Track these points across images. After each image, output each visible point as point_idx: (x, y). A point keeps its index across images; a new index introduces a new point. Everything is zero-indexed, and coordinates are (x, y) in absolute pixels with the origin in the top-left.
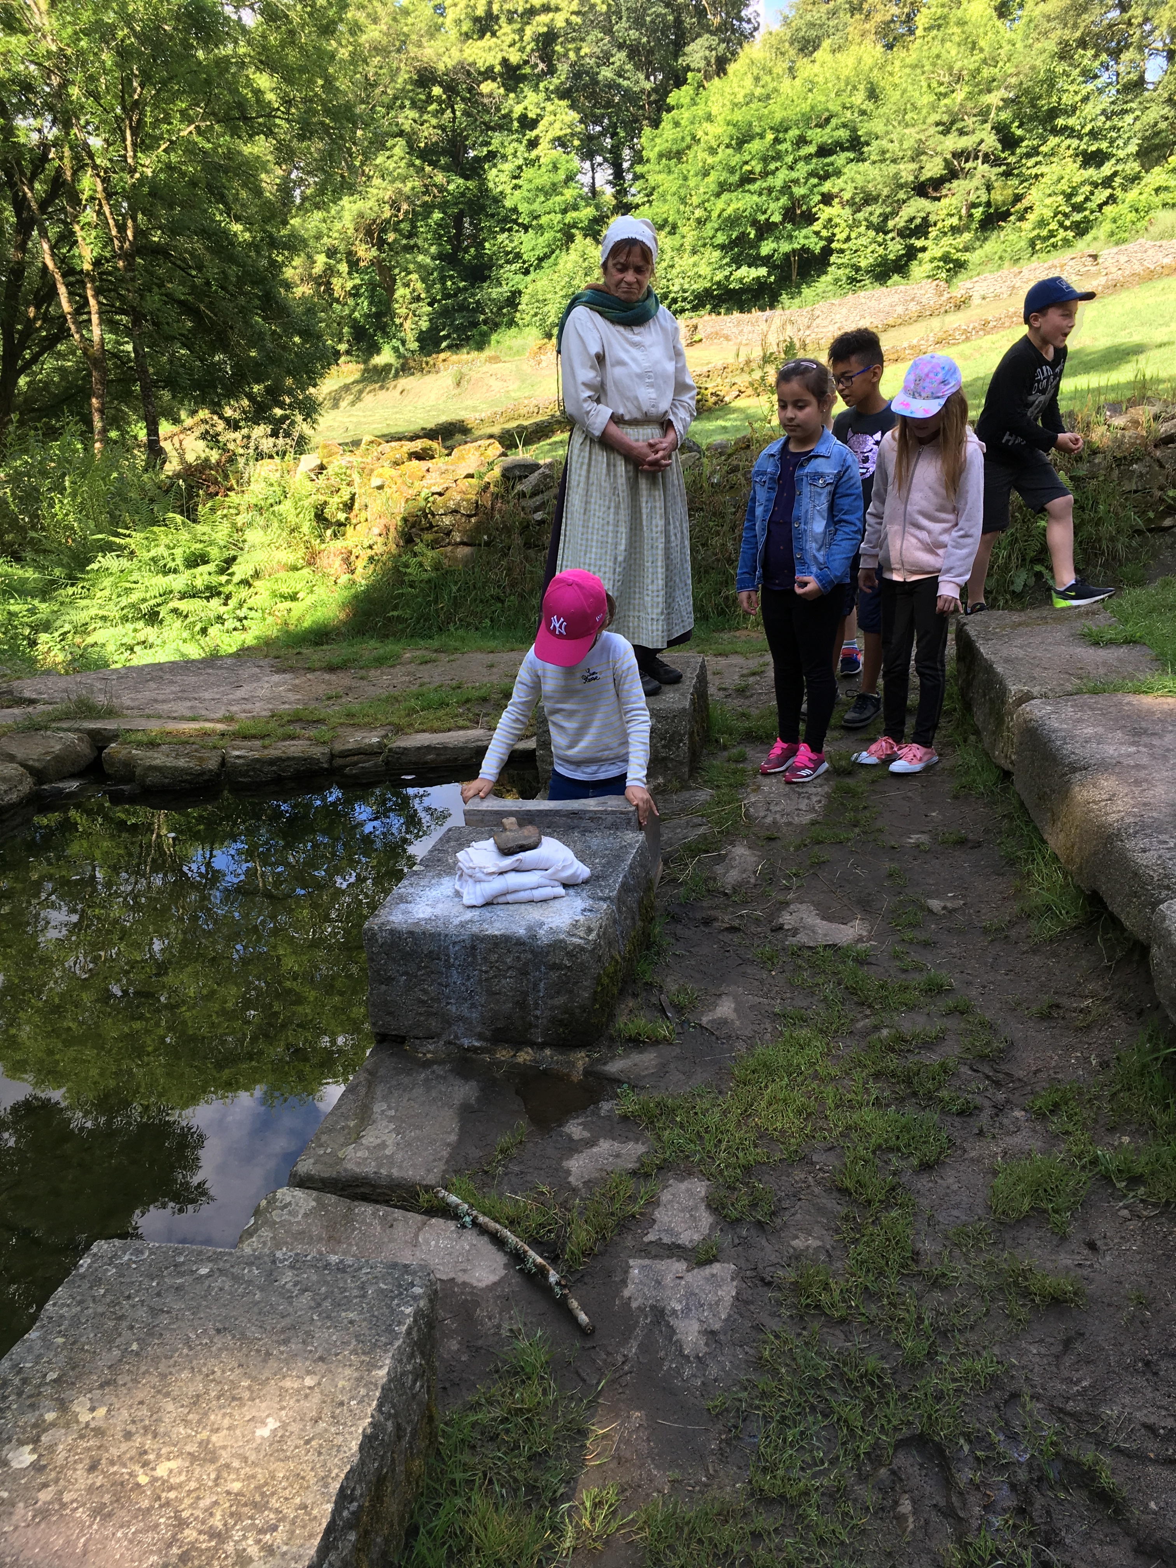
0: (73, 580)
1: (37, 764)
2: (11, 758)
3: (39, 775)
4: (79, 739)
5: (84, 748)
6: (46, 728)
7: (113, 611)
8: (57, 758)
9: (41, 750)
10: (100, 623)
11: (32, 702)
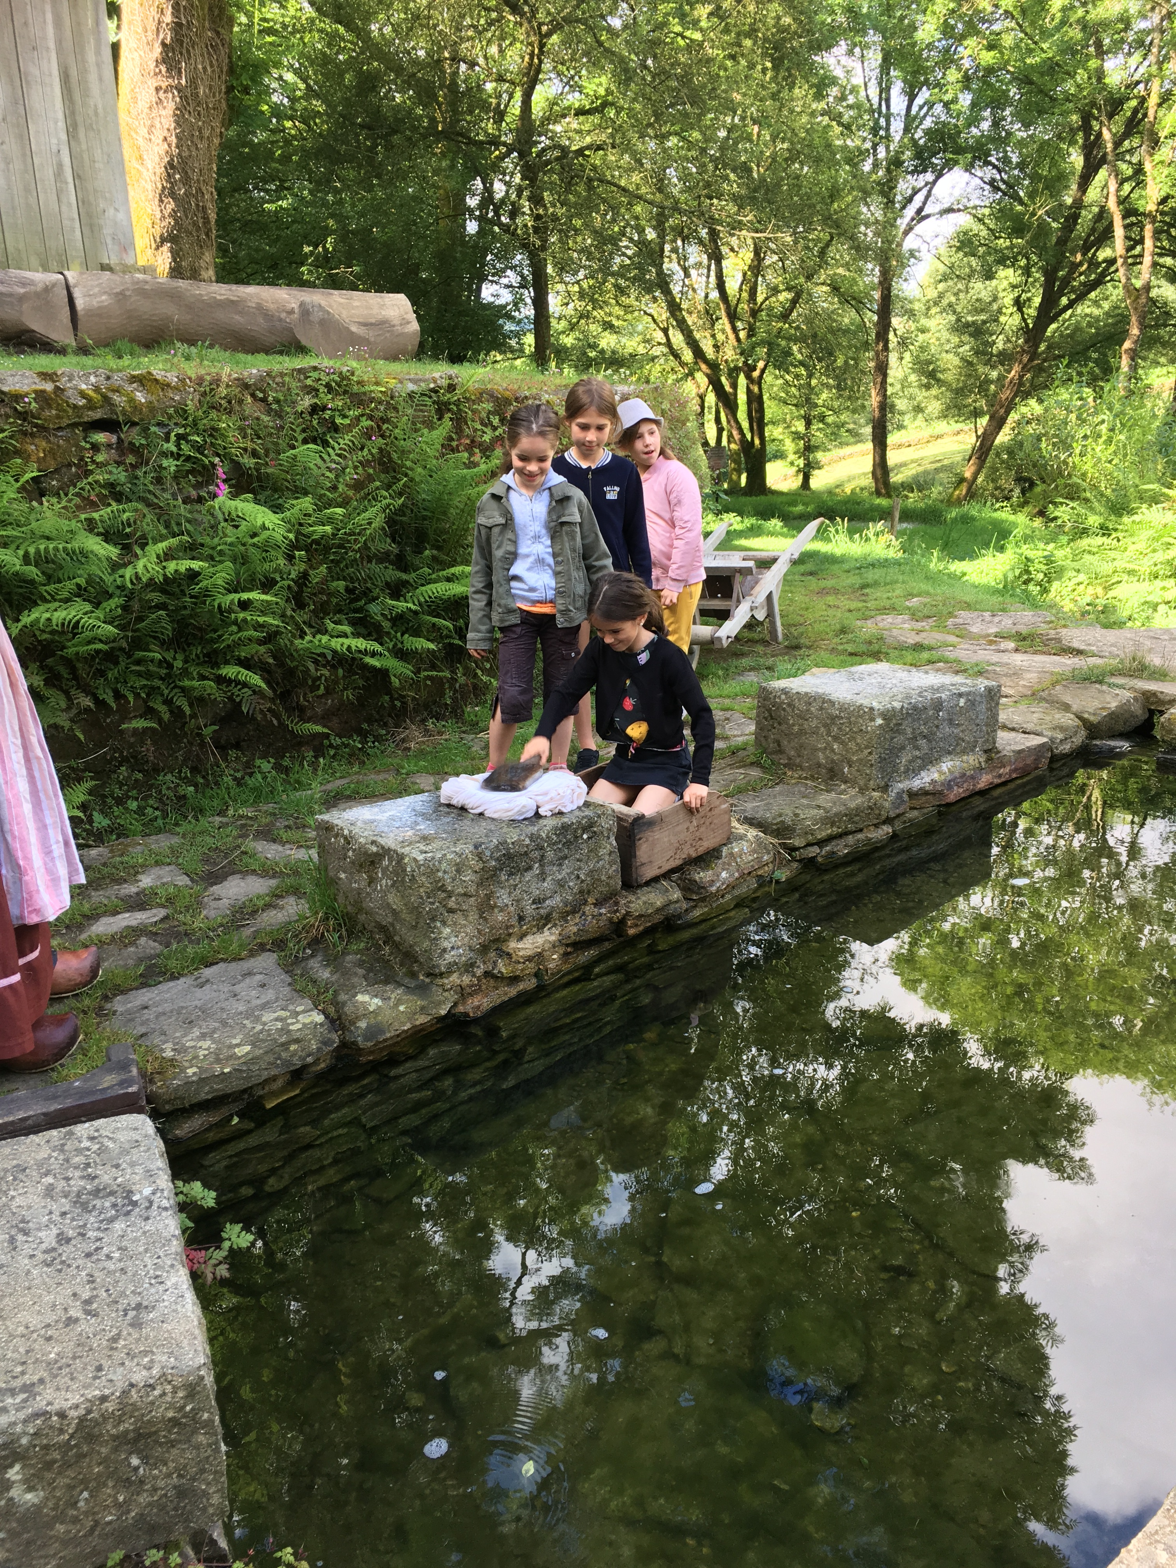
0: (1105, 530)
1: (1092, 718)
2: (1067, 707)
3: (1093, 730)
4: (1135, 699)
5: (1137, 709)
6: (1101, 682)
7: (1145, 566)
8: (1113, 716)
9: (1097, 704)
10: (1125, 577)
11: (1079, 652)
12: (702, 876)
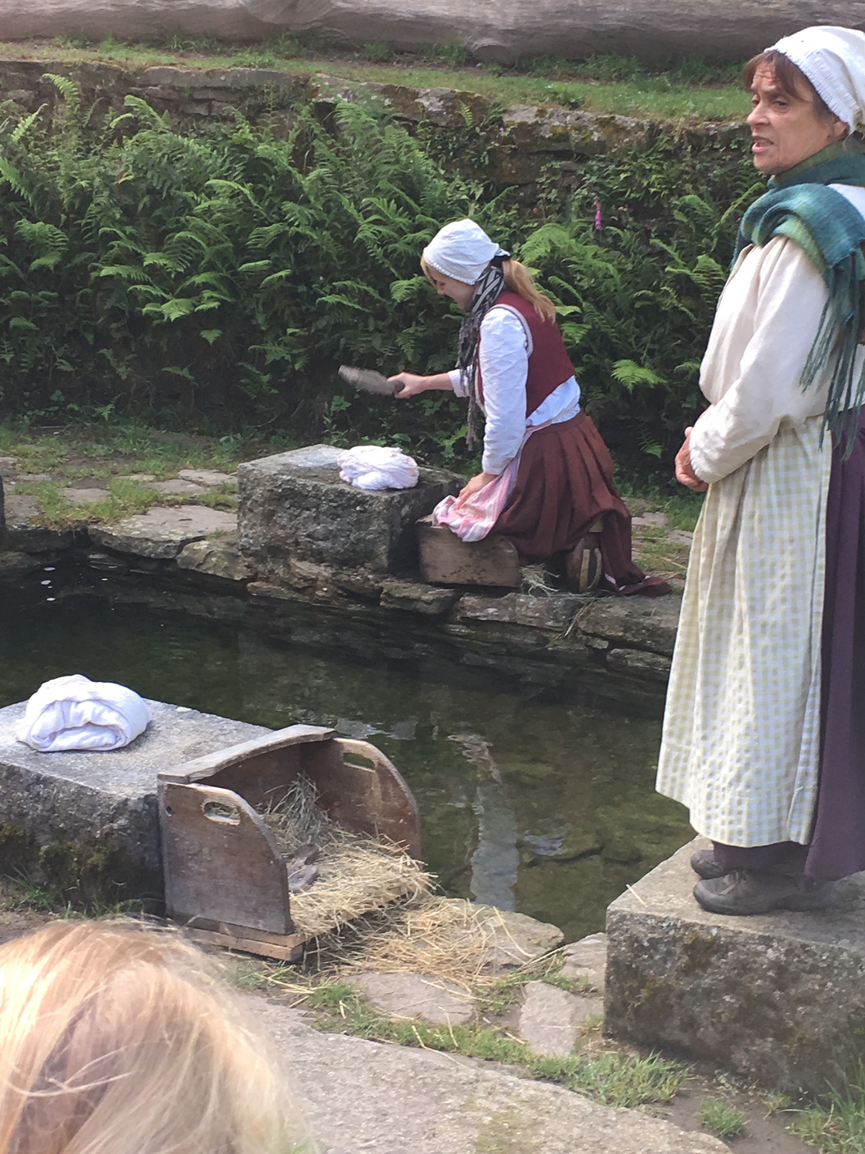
12: (469, 600)
